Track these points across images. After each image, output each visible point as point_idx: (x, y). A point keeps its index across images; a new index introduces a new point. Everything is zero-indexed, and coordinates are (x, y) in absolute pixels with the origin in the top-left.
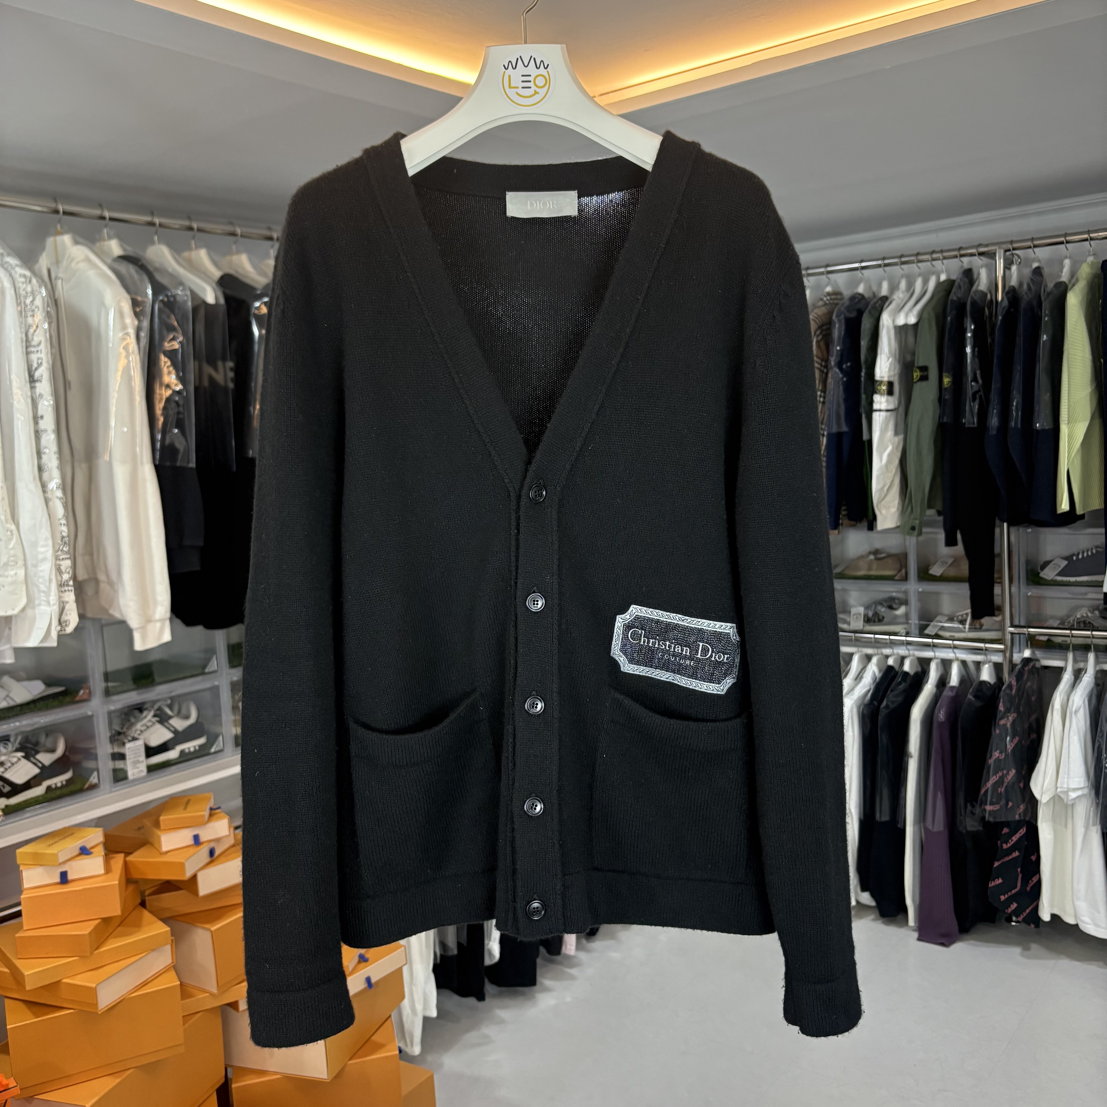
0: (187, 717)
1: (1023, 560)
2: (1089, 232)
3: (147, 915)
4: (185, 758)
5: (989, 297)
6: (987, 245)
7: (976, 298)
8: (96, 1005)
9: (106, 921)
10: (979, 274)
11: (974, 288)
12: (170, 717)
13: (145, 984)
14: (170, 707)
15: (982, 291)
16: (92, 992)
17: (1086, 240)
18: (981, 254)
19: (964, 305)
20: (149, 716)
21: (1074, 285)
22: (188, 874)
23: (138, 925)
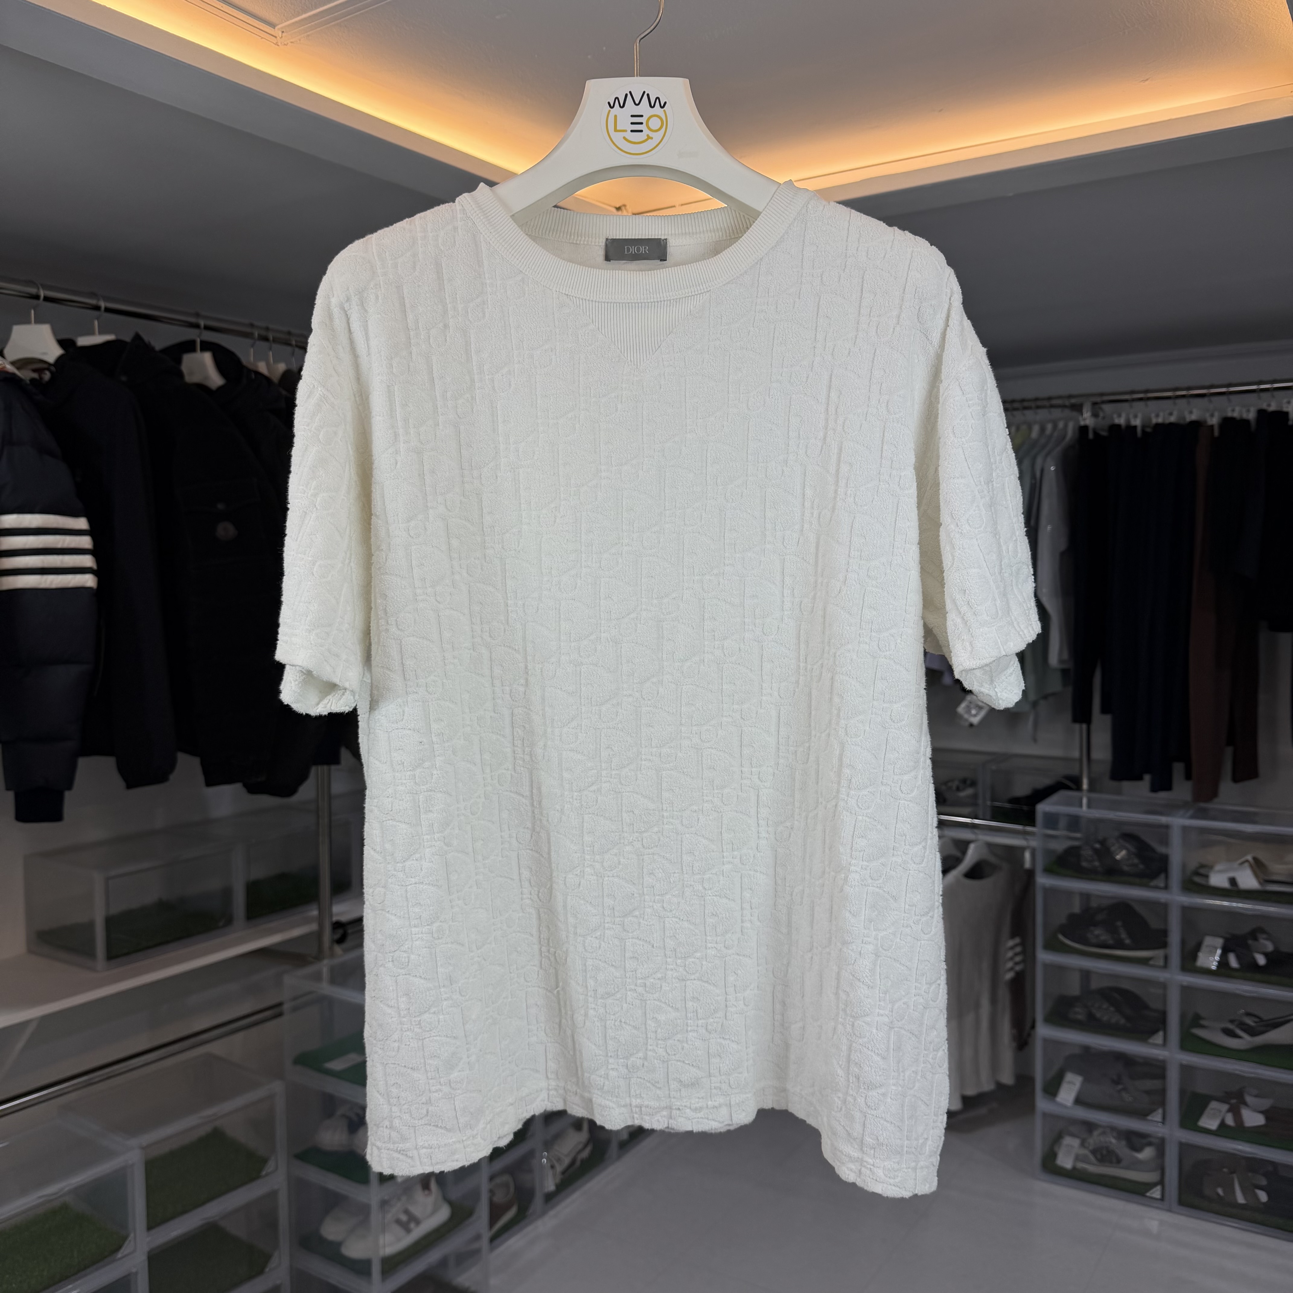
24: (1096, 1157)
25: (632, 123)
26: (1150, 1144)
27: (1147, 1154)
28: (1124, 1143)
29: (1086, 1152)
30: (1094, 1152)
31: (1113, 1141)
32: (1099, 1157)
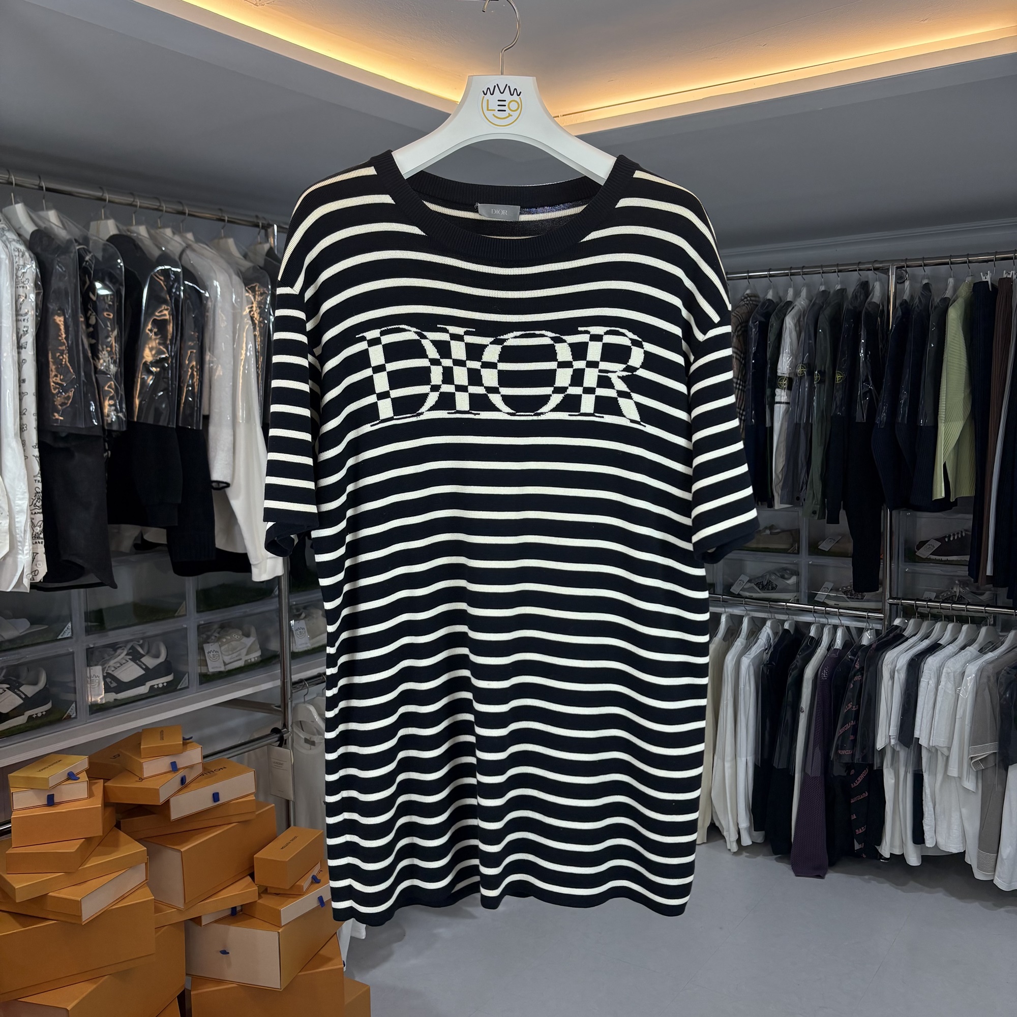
0: (157, 656)
1: (902, 540)
2: (968, 256)
3: (123, 836)
4: (154, 693)
5: (881, 306)
6: (881, 262)
7: (870, 309)
8: (80, 917)
9: (89, 840)
10: (873, 287)
11: (868, 300)
12: (143, 656)
13: (123, 898)
14: (141, 646)
15: (875, 302)
16: (77, 904)
17: (965, 263)
18: (876, 269)
19: (860, 313)
20: (122, 654)
21: (954, 301)
22: (162, 800)
23: (115, 845)
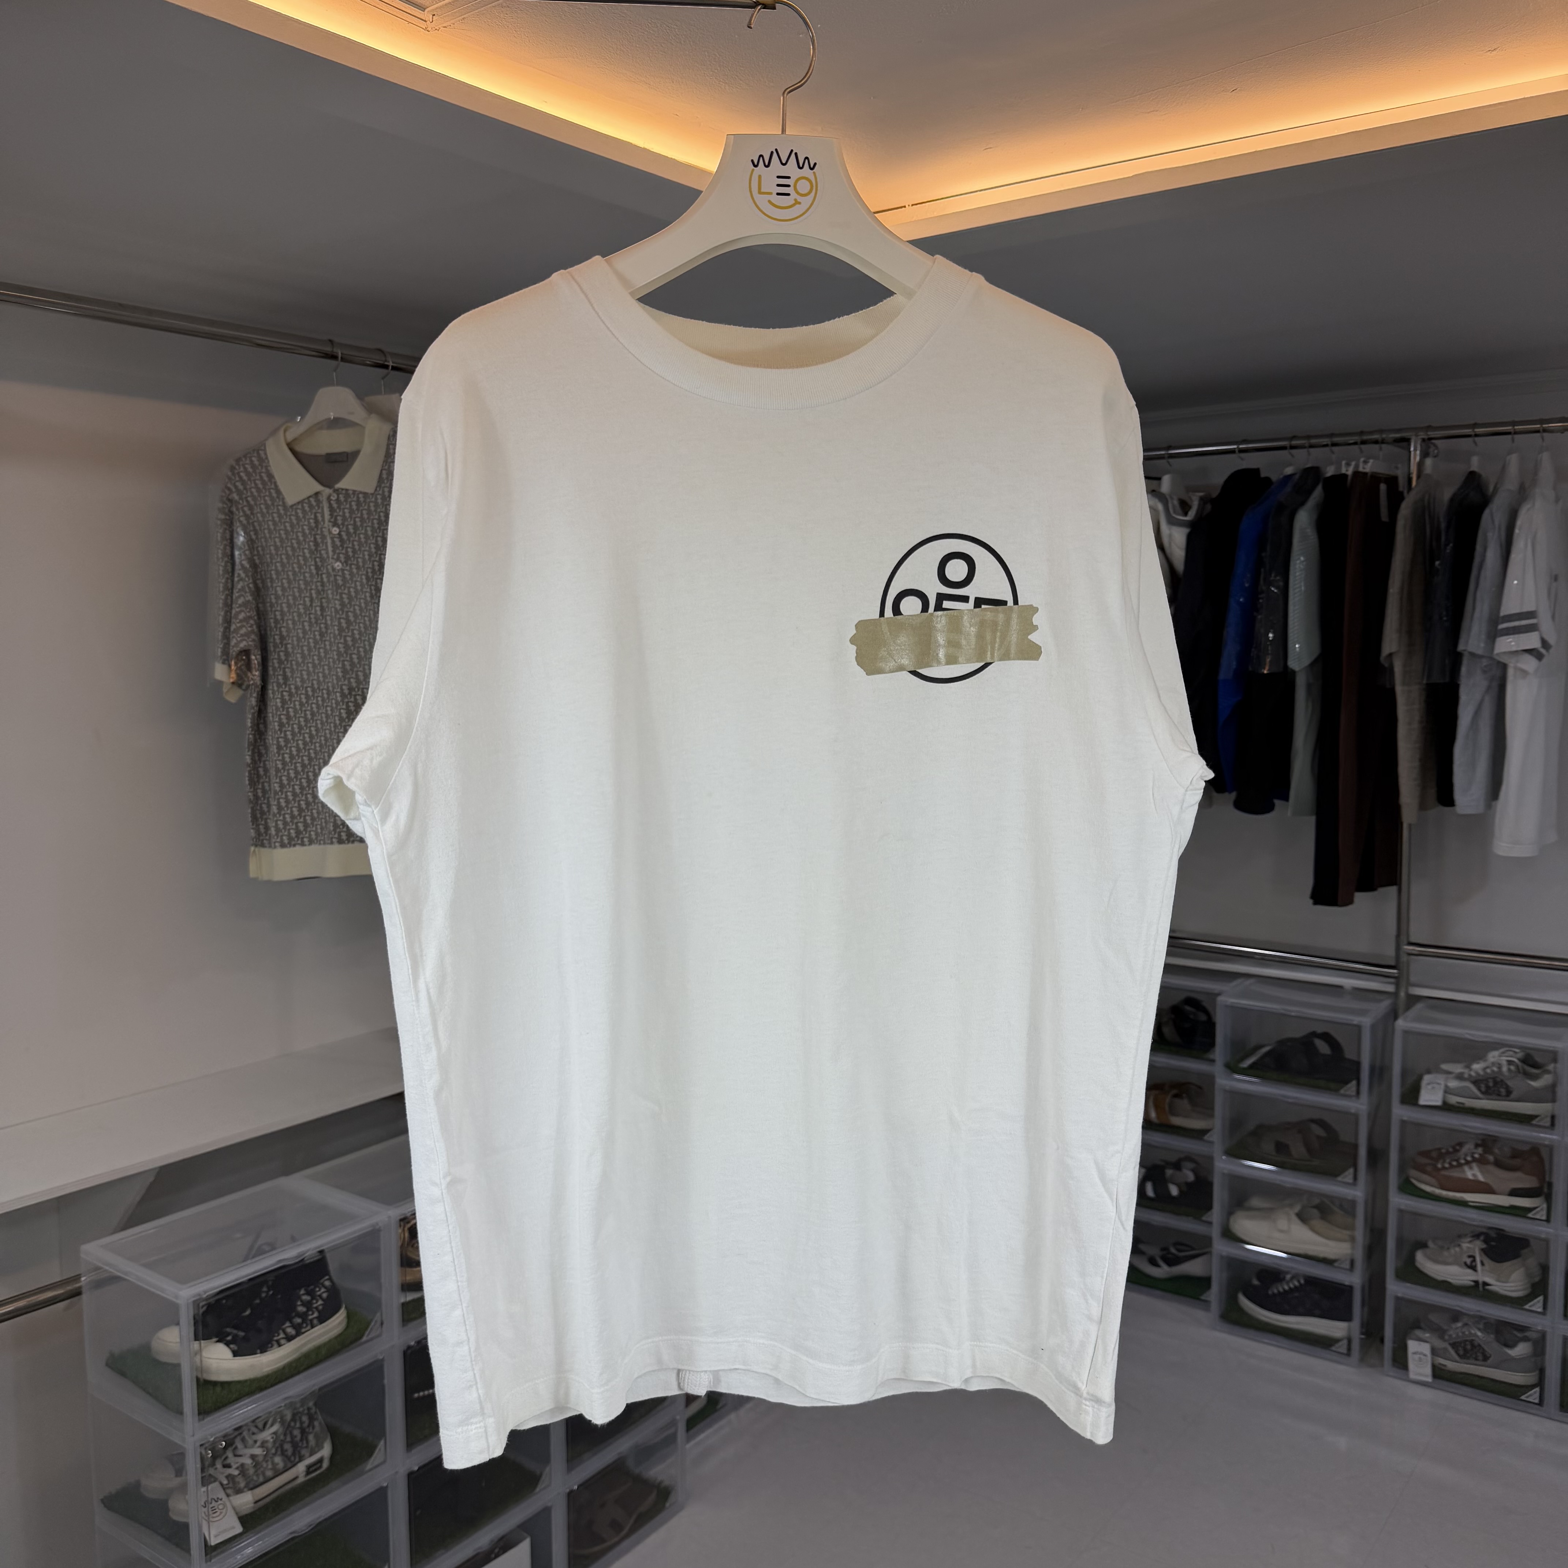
24: (1457, 1352)
25: (778, 185)
26: (1526, 1339)
27: (1521, 1350)
28: (1492, 1336)
29: (1446, 1345)
30: (1454, 1345)
31: (1479, 1334)
32: (1461, 1352)
